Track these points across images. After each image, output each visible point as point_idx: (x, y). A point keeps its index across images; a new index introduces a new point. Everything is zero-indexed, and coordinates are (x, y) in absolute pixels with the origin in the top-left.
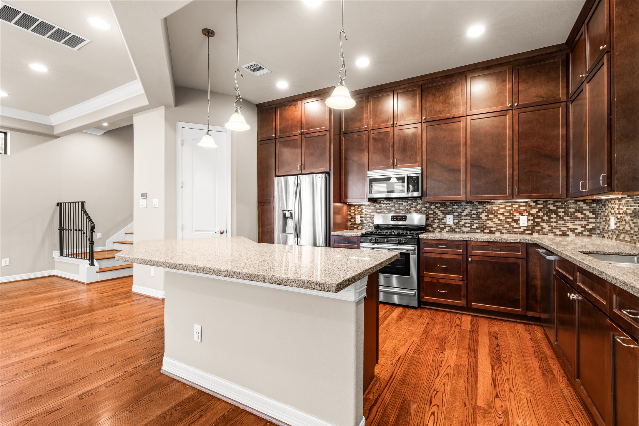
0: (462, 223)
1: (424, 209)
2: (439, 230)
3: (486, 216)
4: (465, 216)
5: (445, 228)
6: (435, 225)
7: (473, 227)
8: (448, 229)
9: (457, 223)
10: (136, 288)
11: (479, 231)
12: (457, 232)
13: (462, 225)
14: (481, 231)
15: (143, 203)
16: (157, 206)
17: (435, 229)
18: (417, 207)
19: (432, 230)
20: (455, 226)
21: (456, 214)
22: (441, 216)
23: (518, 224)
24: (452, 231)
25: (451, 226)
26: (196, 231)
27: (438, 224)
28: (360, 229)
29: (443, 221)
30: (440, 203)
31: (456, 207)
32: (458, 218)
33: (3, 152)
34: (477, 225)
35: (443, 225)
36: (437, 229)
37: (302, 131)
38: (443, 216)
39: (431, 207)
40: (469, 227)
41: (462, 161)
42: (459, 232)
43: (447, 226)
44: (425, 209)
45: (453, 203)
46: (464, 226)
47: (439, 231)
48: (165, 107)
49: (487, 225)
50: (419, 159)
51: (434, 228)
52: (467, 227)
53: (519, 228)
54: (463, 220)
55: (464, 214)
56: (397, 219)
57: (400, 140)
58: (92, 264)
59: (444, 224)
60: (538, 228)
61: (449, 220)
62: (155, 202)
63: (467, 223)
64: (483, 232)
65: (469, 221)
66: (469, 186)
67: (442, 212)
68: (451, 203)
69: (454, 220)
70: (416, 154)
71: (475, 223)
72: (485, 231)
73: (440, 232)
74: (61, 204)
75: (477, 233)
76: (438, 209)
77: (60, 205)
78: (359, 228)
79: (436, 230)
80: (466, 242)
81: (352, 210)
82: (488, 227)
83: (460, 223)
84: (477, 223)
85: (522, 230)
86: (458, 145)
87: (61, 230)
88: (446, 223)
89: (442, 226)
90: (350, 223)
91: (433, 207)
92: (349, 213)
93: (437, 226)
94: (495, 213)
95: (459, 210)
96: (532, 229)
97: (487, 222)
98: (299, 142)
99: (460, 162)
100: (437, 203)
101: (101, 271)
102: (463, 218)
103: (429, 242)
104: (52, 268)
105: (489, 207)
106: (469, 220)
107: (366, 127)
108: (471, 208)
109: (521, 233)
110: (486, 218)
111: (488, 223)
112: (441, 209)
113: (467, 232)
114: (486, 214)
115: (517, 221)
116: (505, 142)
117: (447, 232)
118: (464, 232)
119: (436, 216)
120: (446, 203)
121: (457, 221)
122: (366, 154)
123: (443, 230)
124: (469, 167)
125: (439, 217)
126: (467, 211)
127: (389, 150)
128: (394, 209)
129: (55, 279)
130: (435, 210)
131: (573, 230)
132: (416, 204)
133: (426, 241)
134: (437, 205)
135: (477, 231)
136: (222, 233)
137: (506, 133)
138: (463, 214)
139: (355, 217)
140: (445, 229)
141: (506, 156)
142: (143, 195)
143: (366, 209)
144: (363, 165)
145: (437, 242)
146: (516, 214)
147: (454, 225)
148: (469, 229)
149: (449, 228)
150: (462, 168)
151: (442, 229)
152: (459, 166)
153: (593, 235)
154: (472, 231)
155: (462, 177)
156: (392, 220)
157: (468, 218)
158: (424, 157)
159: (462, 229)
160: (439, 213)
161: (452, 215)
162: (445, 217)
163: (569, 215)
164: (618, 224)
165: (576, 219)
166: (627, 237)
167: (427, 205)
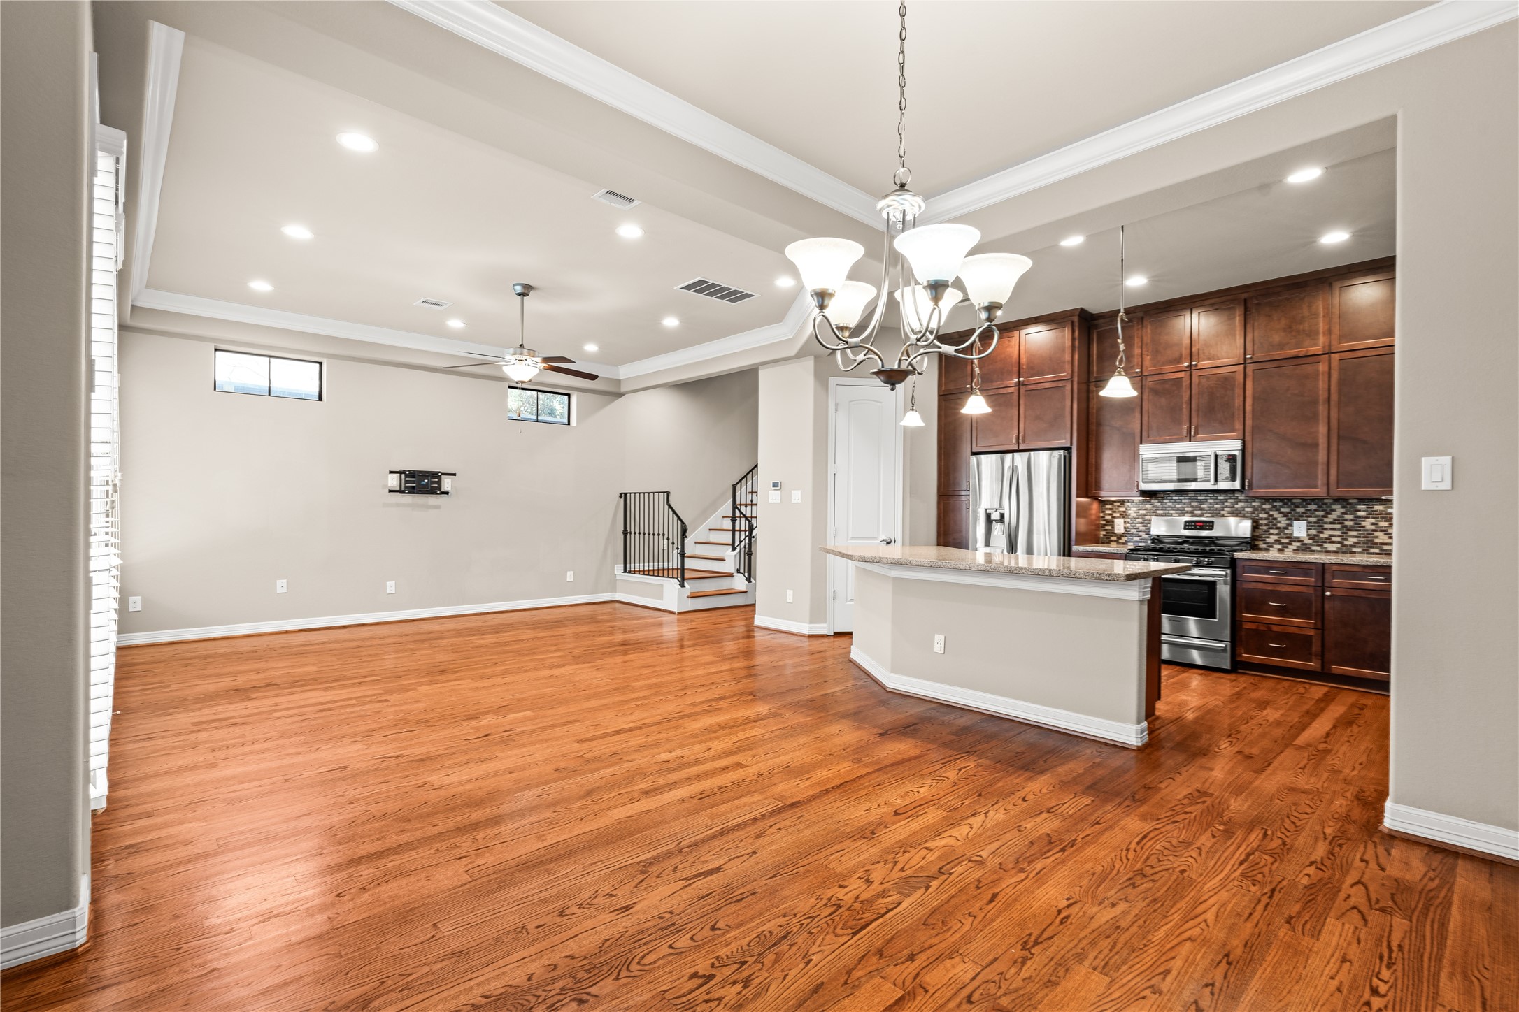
0: (1325, 535)
2: (1280, 547)
3: (1373, 524)
4: (1331, 523)
5: (1291, 544)
6: (1272, 539)
7: (1346, 543)
8: (1295, 545)
9: (1315, 535)
10: (759, 620)
11: (1359, 550)
12: (1314, 551)
13: (1326, 539)
14: (1363, 550)
15: (775, 496)
16: (799, 501)
17: (1270, 545)
18: (1236, 506)
19: (1264, 546)
20: (1310, 541)
21: (1314, 519)
22: (1284, 522)
24: (1305, 548)
25: (1303, 541)
26: (853, 538)
27: (1276, 537)
28: (1123, 544)
29: (1286, 531)
30: (1281, 500)
31: (1312, 507)
32: (1319, 526)
33: (566, 421)
34: (1356, 540)
35: (1287, 538)
36: (1275, 546)
37: (1022, 379)
38: (1288, 522)
39: (1264, 507)
40: (1339, 543)
41: (1322, 429)
42: (1318, 551)
43: (1294, 541)
44: (1249, 510)
45: (1306, 501)
46: (1329, 540)
47: (1279, 550)
48: (815, 357)
49: (1376, 541)
50: (1239, 426)
51: (1268, 543)
52: (1334, 542)
54: (1326, 529)
55: (1330, 519)
56: (1195, 526)
57: (1202, 393)
58: (682, 585)
59: (1290, 537)
61: (1300, 529)
62: (796, 496)
63: (1334, 536)
64: (1366, 551)
65: (1338, 533)
66: (1333, 472)
67: (1285, 515)
68: (1303, 500)
69: (1308, 529)
70: (1233, 416)
71: (1351, 536)
72: (1372, 550)
73: (1281, 550)
74: (626, 494)
75: (1354, 553)
76: (1278, 509)
77: (624, 496)
78: (1120, 541)
79: (1272, 547)
80: (1321, 565)
81: (1107, 509)
82: (1376, 544)
83: (1322, 535)
84: (1355, 537)
86: (1315, 402)
87: (625, 533)
88: (1292, 534)
89: (1284, 541)
90: (1104, 533)
91: (1267, 507)
92: (1102, 515)
93: (1276, 540)
95: (1318, 513)
97: (1376, 534)
98: (1015, 397)
99: (1317, 432)
100: (1275, 500)
101: (693, 596)
102: (1326, 526)
103: (1254, 564)
104: (614, 590)
105: (1379, 507)
106: (1339, 530)
107: (1137, 370)
108: (1343, 510)
110: (1373, 527)
111: (1377, 537)
112: (1282, 510)
113: (1334, 552)
114: (1373, 520)
117: (1295, 550)
118: (1328, 552)
119: (1272, 523)
120: (1294, 501)
121: (1314, 532)
122: (1138, 416)
123: (1287, 547)
124: (1334, 441)
125: (1279, 525)
126: (1334, 515)
127: (1181, 409)
128: (1190, 509)
129: (617, 605)
130: (1271, 513)
132: (1233, 501)
133: (1248, 563)
134: (1275, 504)
135: (1354, 550)
136: (888, 543)
138: (1326, 520)
139: (1113, 522)
140: (1290, 546)
142: (775, 485)
143: (1135, 509)
144: (1132, 435)
145: (1268, 565)
147: (1310, 539)
148: (1339, 546)
149: (1299, 544)
150: (1322, 441)
151: (1285, 546)
152: (1315, 438)
154: (1345, 550)
155: (1322, 456)
156: (1185, 529)
157: (1338, 526)
158: (1249, 422)
159: (1325, 545)
160: (1280, 517)
161: (1305, 522)
162: (1291, 525)
167: (1257, 504)
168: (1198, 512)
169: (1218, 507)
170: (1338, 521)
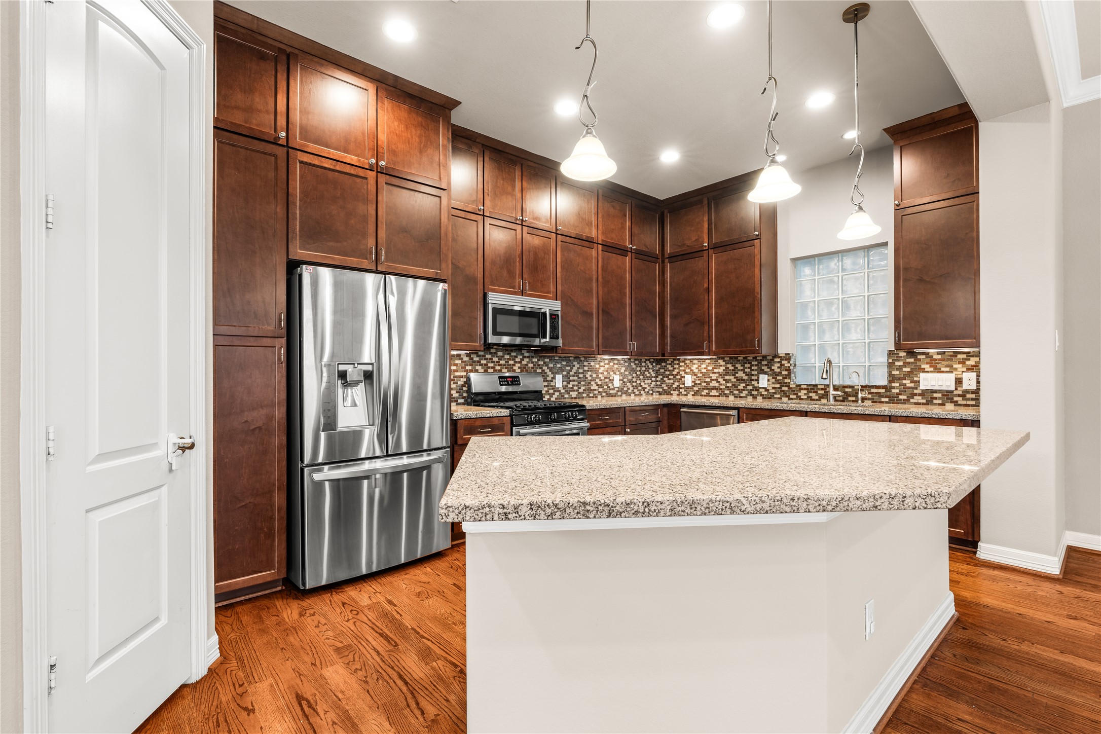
0: (570, 386)
1: (531, 365)
2: (549, 397)
3: (590, 376)
4: (573, 376)
6: (544, 390)
7: (581, 390)
8: (556, 394)
9: (566, 386)
12: (566, 398)
20: (564, 391)
21: (565, 373)
22: (550, 376)
23: (613, 385)
24: (562, 397)
25: (560, 391)
26: (102, 457)
27: (547, 389)
29: (553, 383)
30: (549, 357)
31: (564, 363)
32: (567, 379)
34: (584, 388)
35: (553, 389)
36: (546, 396)
38: (552, 376)
40: (577, 390)
41: (595, 302)
43: (556, 391)
45: (562, 358)
46: (572, 389)
47: (548, 399)
49: (592, 388)
50: (552, 289)
52: (575, 391)
53: (613, 389)
54: (571, 381)
55: (572, 373)
56: (506, 381)
57: (529, 252)
60: (625, 389)
61: (559, 381)
63: (574, 386)
64: (588, 396)
65: (576, 383)
66: (600, 336)
67: (551, 370)
68: (560, 357)
69: (564, 381)
70: (549, 279)
71: (582, 385)
72: (590, 395)
76: (547, 365)
82: (592, 390)
84: (584, 385)
85: (615, 392)
86: (591, 279)
88: (555, 386)
89: (551, 391)
91: (541, 363)
93: (546, 391)
94: (596, 371)
95: (567, 368)
96: (622, 391)
97: (591, 383)
99: (593, 304)
100: (545, 357)
102: (572, 378)
105: (592, 364)
106: (576, 381)
107: (481, 207)
108: (578, 366)
109: (615, 395)
110: (590, 378)
111: (592, 385)
112: (551, 365)
113: (576, 398)
114: (590, 373)
115: (612, 381)
116: (626, 288)
117: (556, 399)
118: (572, 398)
119: (544, 376)
120: (555, 358)
124: (600, 312)
125: (549, 378)
126: (574, 370)
127: (514, 262)
130: (545, 368)
131: (644, 389)
132: (521, 357)
134: (547, 360)
135: (584, 395)
137: (626, 278)
140: (554, 396)
141: (626, 305)
146: (612, 373)
147: (564, 389)
148: (577, 393)
149: (558, 393)
150: (594, 311)
151: (551, 396)
152: (591, 308)
153: (654, 394)
154: (581, 396)
156: (501, 384)
157: (576, 378)
158: (559, 287)
159: (571, 393)
160: (547, 371)
161: (561, 375)
162: (554, 378)
163: (643, 374)
164: (698, 382)
165: (646, 378)
166: (714, 393)
167: (535, 360)
168: (498, 368)
169: (511, 362)
170: (576, 374)
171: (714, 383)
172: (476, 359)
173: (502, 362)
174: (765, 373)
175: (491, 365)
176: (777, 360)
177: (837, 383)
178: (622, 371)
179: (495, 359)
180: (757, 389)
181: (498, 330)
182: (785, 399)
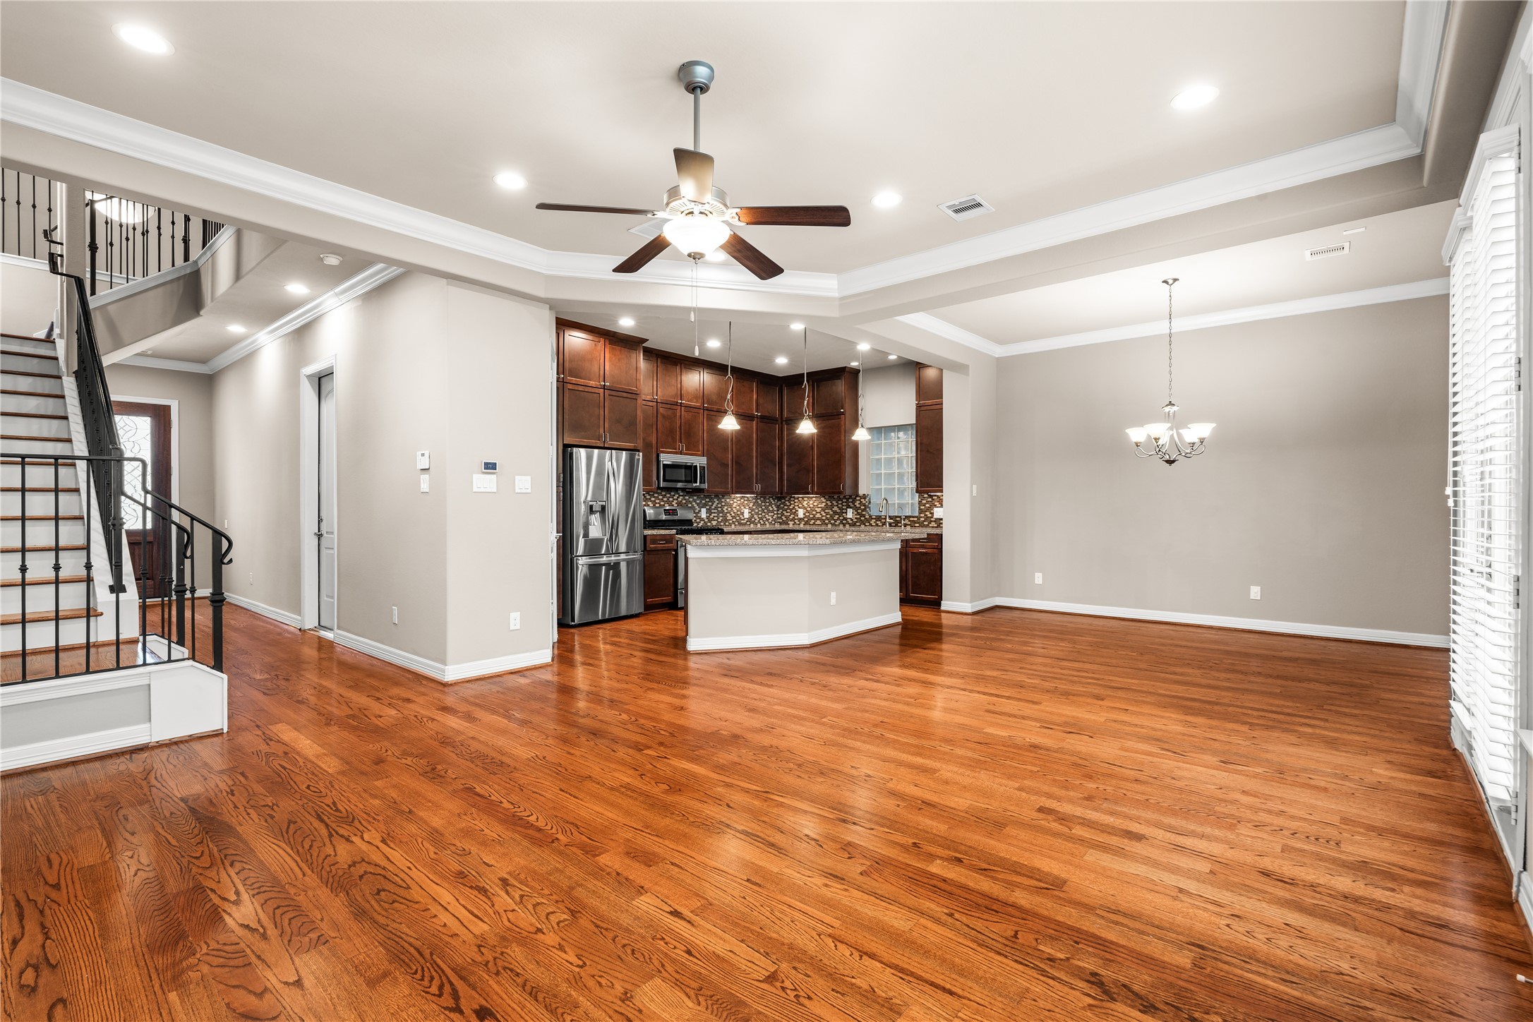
1: (684, 501)
4: (714, 509)
6: (693, 520)
7: (720, 520)
13: (712, 518)
14: (724, 524)
15: (486, 482)
16: (529, 491)
20: (707, 520)
21: (708, 507)
22: (698, 509)
25: (704, 520)
31: (708, 500)
32: (709, 511)
36: (695, 524)
37: (607, 384)
40: (716, 520)
41: (730, 456)
43: (702, 520)
50: (701, 448)
54: (712, 513)
56: (670, 513)
57: (685, 423)
60: (753, 520)
61: (704, 513)
63: (715, 516)
67: (698, 504)
70: (698, 441)
76: (695, 502)
83: (711, 516)
84: (722, 516)
88: (701, 516)
89: (698, 520)
91: (692, 500)
94: (731, 506)
95: (710, 503)
96: (750, 521)
98: (602, 398)
99: (728, 457)
102: (713, 511)
105: (728, 500)
106: (716, 513)
107: (655, 397)
108: (718, 502)
109: (745, 524)
110: (727, 511)
111: (728, 516)
112: (698, 502)
114: (727, 507)
115: (743, 513)
117: (702, 526)
119: (693, 510)
121: (708, 515)
122: (655, 431)
126: (714, 505)
127: (676, 431)
131: (768, 520)
132: (677, 495)
137: (753, 437)
138: (713, 507)
140: (700, 524)
141: (753, 457)
142: (488, 466)
150: (730, 463)
151: (698, 523)
152: (728, 461)
153: (776, 524)
154: (719, 524)
155: (730, 471)
156: (666, 515)
157: (716, 511)
158: (705, 447)
160: (695, 506)
161: (706, 508)
162: (700, 511)
163: (767, 508)
164: (807, 514)
165: (769, 511)
166: (818, 522)
167: (687, 498)
168: (662, 503)
169: (671, 499)
170: (716, 508)
171: (818, 515)
172: (648, 497)
173: (665, 499)
174: (851, 508)
175: (657, 501)
176: (858, 498)
177: (891, 515)
178: (751, 506)
179: (660, 497)
180: (846, 519)
181: (667, 478)
182: (863, 526)
